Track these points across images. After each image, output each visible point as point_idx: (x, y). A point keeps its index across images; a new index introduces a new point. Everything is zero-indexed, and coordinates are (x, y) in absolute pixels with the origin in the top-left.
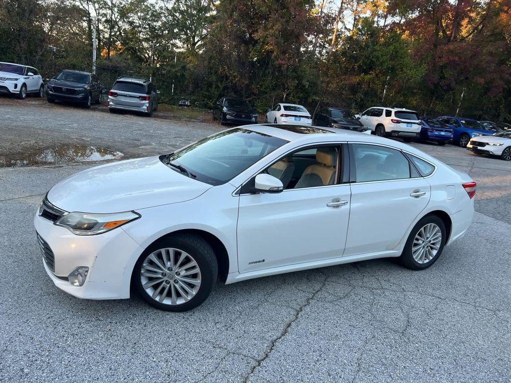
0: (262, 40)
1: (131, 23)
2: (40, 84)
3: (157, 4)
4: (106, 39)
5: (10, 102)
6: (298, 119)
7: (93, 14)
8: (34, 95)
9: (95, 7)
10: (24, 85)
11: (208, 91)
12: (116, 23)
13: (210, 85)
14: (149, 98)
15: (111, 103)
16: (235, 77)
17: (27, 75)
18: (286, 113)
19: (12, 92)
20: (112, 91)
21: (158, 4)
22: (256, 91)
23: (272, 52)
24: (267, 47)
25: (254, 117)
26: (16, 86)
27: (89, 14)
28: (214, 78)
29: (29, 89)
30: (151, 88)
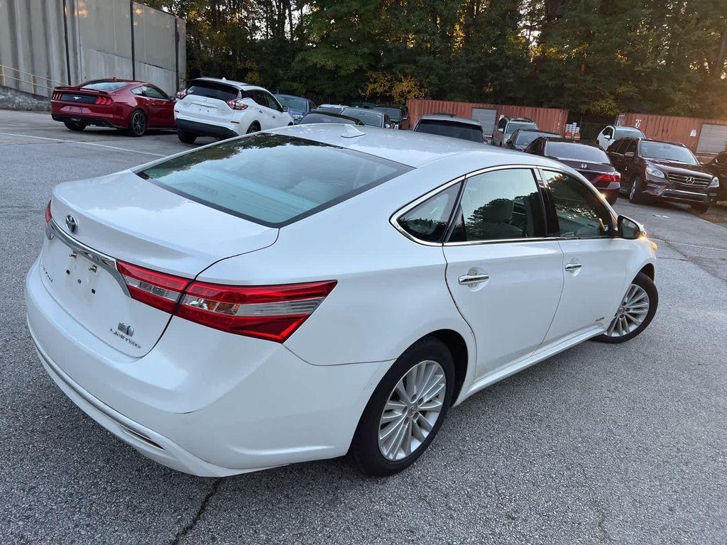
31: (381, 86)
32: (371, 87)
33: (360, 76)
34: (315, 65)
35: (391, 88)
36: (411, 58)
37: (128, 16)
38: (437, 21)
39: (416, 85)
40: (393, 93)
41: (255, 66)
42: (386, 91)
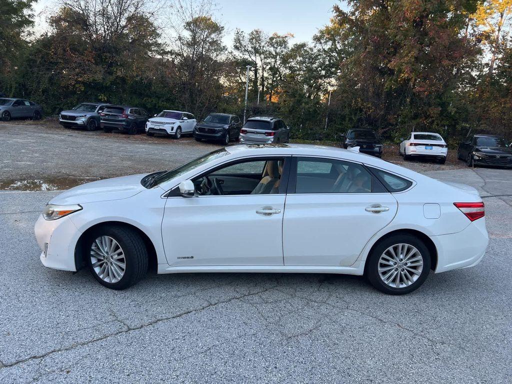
0: (396, 69)
1: (291, 68)
2: (194, 126)
3: (315, 47)
4: (270, 84)
5: (166, 141)
6: (430, 147)
7: (259, 63)
8: (186, 136)
9: (261, 58)
10: (179, 127)
11: (341, 124)
12: (278, 69)
13: (343, 118)
14: (274, 133)
15: (242, 140)
16: (369, 108)
17: (182, 119)
18: (415, 142)
19: (170, 133)
20: (243, 129)
21: (317, 48)
22: (393, 121)
23: (409, 80)
24: (403, 75)
25: (378, 147)
26: (172, 129)
27: (256, 64)
28: (347, 111)
29: (183, 131)
30: (278, 125)
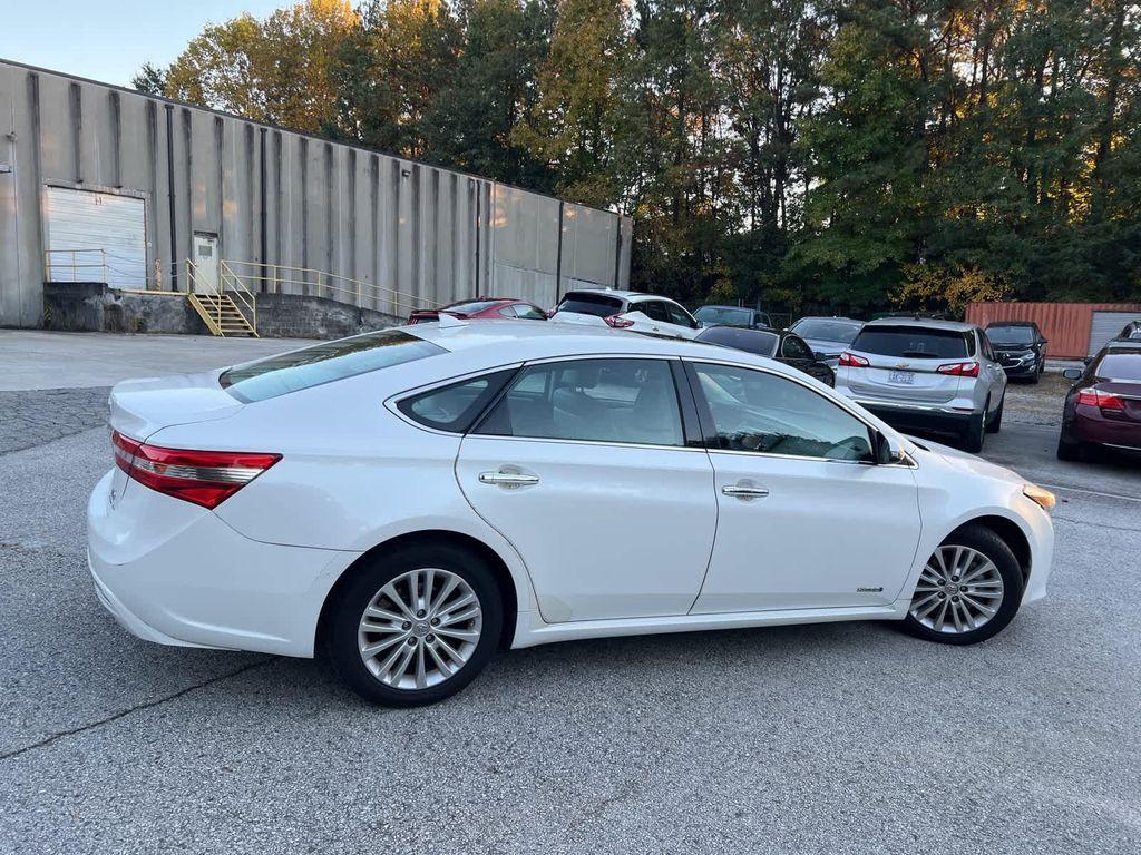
31: (925, 286)
32: (908, 288)
33: (890, 272)
34: (816, 261)
35: (943, 288)
36: (976, 238)
37: (556, 220)
38: (1022, 176)
39: (987, 280)
40: (947, 295)
41: (727, 270)
42: (935, 293)
